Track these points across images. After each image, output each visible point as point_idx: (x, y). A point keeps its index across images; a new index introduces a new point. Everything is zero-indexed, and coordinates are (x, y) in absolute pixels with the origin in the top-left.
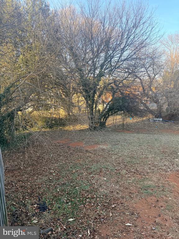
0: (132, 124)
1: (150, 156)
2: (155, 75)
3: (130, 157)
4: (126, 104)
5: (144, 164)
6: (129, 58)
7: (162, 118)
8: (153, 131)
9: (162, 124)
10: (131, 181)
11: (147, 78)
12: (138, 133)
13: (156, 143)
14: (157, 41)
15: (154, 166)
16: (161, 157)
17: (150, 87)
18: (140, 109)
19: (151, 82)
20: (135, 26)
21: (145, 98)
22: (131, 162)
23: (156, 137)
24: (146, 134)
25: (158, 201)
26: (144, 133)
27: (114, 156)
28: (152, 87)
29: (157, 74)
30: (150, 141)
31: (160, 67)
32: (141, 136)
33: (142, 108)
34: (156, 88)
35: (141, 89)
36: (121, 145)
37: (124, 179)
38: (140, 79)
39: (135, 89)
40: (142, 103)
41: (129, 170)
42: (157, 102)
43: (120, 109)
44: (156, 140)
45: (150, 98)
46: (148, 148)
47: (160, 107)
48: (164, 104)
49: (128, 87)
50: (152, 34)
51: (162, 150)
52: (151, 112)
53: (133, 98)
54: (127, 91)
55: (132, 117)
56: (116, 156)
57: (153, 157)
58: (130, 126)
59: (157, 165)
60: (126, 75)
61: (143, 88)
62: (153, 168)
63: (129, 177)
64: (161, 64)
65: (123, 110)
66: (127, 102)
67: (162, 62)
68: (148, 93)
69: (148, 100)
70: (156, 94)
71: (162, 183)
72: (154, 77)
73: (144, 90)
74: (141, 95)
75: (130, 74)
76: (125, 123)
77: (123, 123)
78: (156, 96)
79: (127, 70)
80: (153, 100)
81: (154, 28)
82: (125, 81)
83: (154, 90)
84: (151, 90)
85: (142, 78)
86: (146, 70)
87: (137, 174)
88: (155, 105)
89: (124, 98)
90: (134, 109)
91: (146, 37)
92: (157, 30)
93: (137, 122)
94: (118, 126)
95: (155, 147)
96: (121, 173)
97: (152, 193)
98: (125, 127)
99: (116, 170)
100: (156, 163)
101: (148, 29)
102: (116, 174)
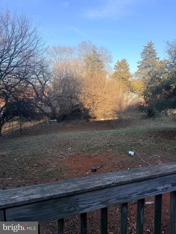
0: (29, 127)
1: (49, 151)
2: (46, 82)
3: (32, 156)
4: (22, 109)
5: (44, 158)
6: (19, 65)
7: (56, 119)
8: (50, 131)
9: (57, 124)
10: (35, 173)
11: (39, 84)
12: (37, 135)
13: (53, 140)
14: (43, 52)
15: (53, 157)
16: (58, 150)
17: (42, 92)
18: (36, 113)
19: (43, 88)
20: (22, 36)
21: (40, 102)
22: (33, 159)
23: (53, 135)
24: (44, 134)
25: (57, 179)
26: (42, 134)
27: (16, 159)
28: (45, 93)
29: (48, 80)
30: (48, 140)
31: (49, 74)
32: (40, 137)
33: (38, 112)
34: (48, 93)
35: (34, 94)
36: (22, 148)
37: (28, 173)
38: (33, 85)
39: (29, 94)
40: (37, 107)
41: (32, 165)
42: (50, 105)
43: (15, 114)
44: (53, 137)
45: (44, 102)
46: (47, 145)
47: (54, 110)
48: (56, 106)
49: (21, 92)
50: (38, 46)
51: (58, 144)
52: (47, 114)
53: (27, 103)
54: (21, 96)
55: (30, 121)
56: (18, 158)
57: (51, 151)
58: (28, 130)
59: (55, 155)
60: (18, 80)
61: (37, 93)
62: (52, 158)
63: (33, 171)
64: (49, 71)
65: (19, 115)
66: (22, 107)
67: (50, 70)
68: (41, 97)
69: (42, 105)
70: (48, 98)
71: (59, 167)
72: (45, 83)
73: (37, 95)
74: (35, 99)
75: (21, 79)
76: (22, 127)
77: (21, 128)
78: (49, 100)
79: (18, 76)
80: (47, 104)
81: (39, 41)
82: (17, 87)
83: (46, 94)
84: (44, 95)
85: (34, 84)
86: (37, 76)
87: (40, 167)
88: (49, 108)
89: (19, 103)
90: (30, 113)
91: (33, 48)
92: (42, 43)
93: (35, 126)
94: (16, 132)
95: (53, 142)
96: (25, 170)
97: (53, 176)
98: (23, 132)
99: (20, 169)
100: (54, 155)
101: (34, 41)
102: (21, 171)
